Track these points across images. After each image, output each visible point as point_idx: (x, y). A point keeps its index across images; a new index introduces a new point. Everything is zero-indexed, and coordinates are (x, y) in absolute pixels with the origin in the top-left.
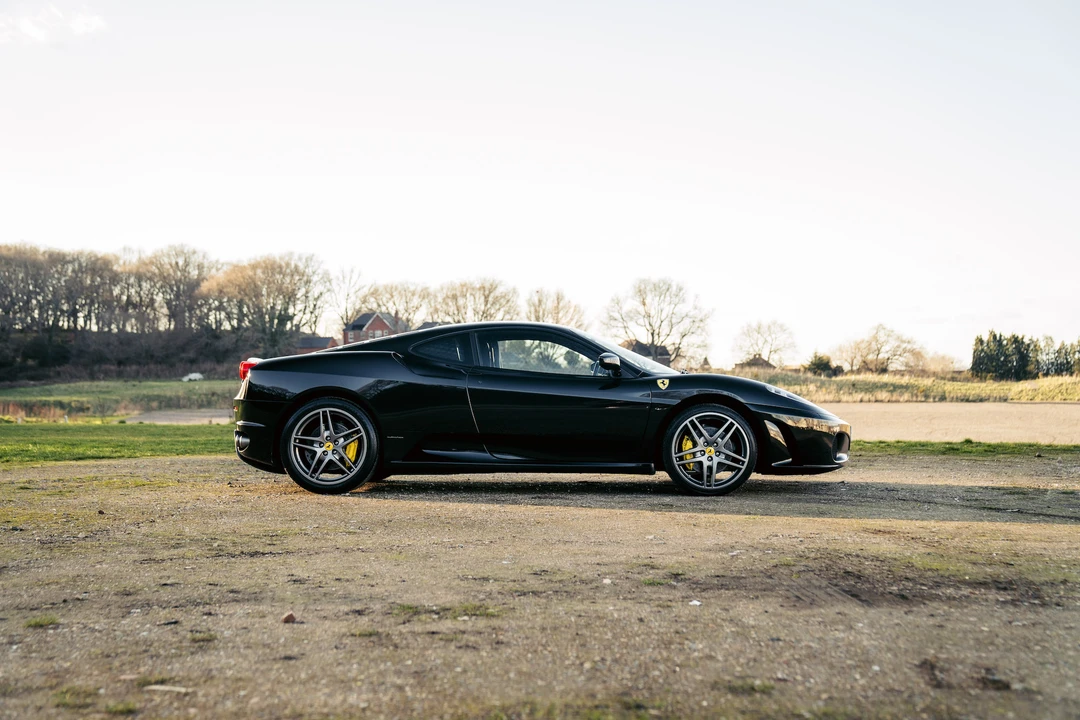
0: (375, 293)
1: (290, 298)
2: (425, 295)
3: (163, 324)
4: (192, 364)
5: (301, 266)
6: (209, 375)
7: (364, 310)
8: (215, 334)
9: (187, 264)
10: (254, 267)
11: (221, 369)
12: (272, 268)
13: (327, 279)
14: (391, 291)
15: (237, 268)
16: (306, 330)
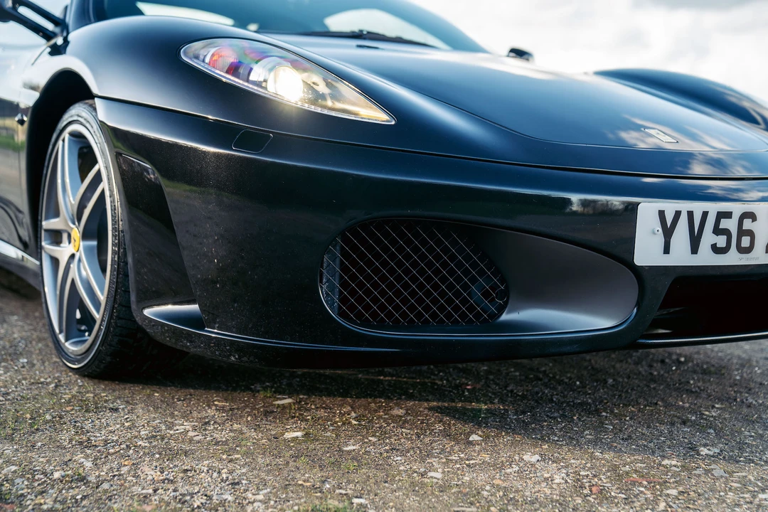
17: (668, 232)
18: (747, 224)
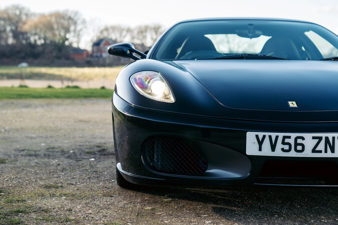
0: (106, 29)
1: (67, 30)
2: (129, 30)
3: (11, 41)
4: (23, 59)
5: (72, 16)
6: (31, 65)
7: (102, 37)
8: (34, 46)
9: (20, 13)
10: (51, 15)
11: (36, 61)
12: (59, 16)
13: (84, 22)
14: (114, 28)
15: (43, 16)
16: (75, 45)
17: (260, 143)
18: (299, 141)
